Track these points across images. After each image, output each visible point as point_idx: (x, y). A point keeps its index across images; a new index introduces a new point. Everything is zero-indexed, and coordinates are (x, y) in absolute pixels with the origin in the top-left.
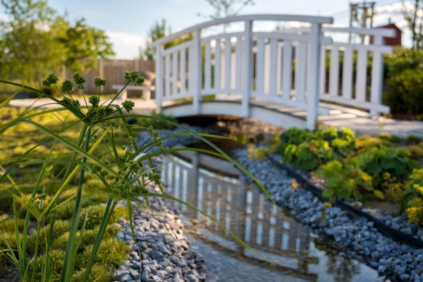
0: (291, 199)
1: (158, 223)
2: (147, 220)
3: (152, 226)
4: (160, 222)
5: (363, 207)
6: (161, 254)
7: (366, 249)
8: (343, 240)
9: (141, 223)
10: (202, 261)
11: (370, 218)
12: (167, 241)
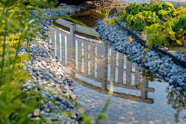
0: (128, 48)
1: (46, 63)
2: (40, 61)
3: (42, 64)
4: (47, 62)
5: (168, 50)
6: (48, 77)
7: (165, 72)
8: (154, 68)
9: (36, 63)
10: (72, 82)
11: (170, 56)
12: (52, 72)
